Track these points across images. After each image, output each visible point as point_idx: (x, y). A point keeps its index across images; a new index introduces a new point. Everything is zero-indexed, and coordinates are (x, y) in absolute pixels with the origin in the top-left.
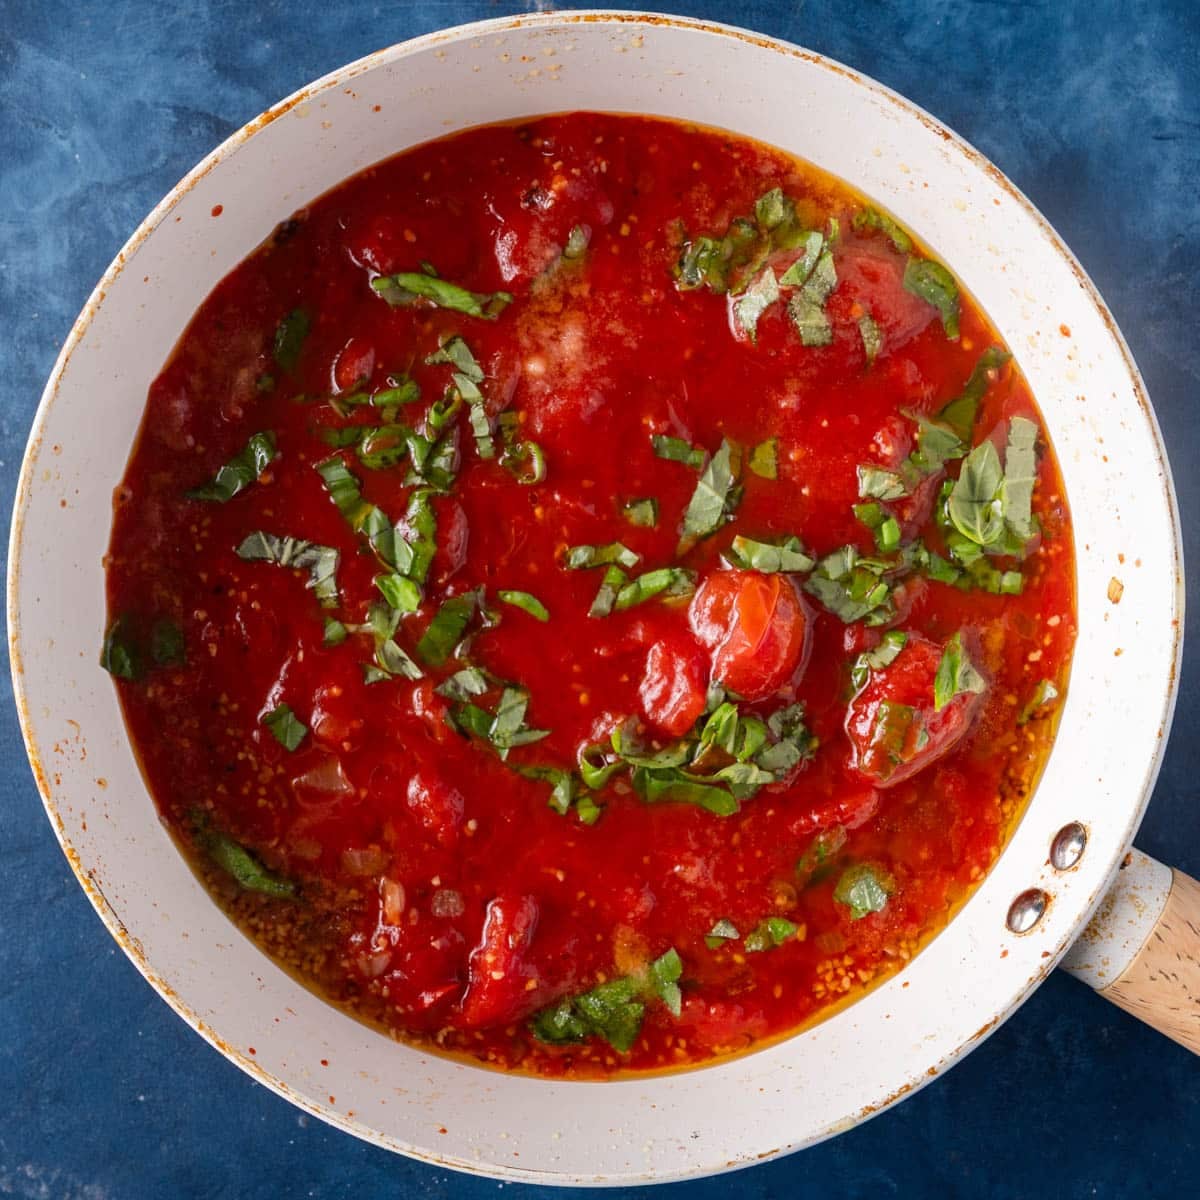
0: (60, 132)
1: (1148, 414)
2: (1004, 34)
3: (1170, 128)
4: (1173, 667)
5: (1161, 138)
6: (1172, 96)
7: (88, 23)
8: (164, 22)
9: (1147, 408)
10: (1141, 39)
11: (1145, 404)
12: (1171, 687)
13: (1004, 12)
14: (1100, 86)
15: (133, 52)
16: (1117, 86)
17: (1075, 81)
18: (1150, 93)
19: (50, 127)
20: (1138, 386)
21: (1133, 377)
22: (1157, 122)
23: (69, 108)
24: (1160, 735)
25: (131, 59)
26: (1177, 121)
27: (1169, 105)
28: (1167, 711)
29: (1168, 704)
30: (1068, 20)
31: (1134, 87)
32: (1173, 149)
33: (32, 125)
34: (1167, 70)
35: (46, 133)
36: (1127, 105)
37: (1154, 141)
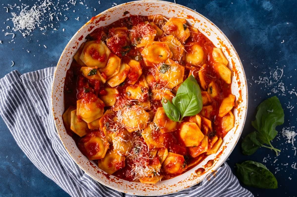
0: (68, 37)
1: (247, 100)
2: (225, 13)
3: (253, 27)
4: (237, 141)
5: (252, 28)
6: (253, 21)
7: (71, 19)
8: (85, 18)
9: (247, 99)
10: (248, 12)
11: (247, 98)
12: (235, 144)
13: (225, 9)
14: (241, 20)
15: (79, 23)
16: (244, 20)
17: (237, 20)
18: (249, 21)
19: (66, 36)
20: (247, 95)
21: (247, 94)
22: (251, 26)
23: (69, 33)
24: (231, 151)
25: (79, 24)
26: (254, 25)
27: (253, 23)
28: (233, 147)
29: (234, 146)
30: (235, 10)
31: (247, 20)
32: (254, 30)
33: (63, 36)
34: (252, 17)
35: (65, 37)
36: (246, 23)
37: (251, 29)
